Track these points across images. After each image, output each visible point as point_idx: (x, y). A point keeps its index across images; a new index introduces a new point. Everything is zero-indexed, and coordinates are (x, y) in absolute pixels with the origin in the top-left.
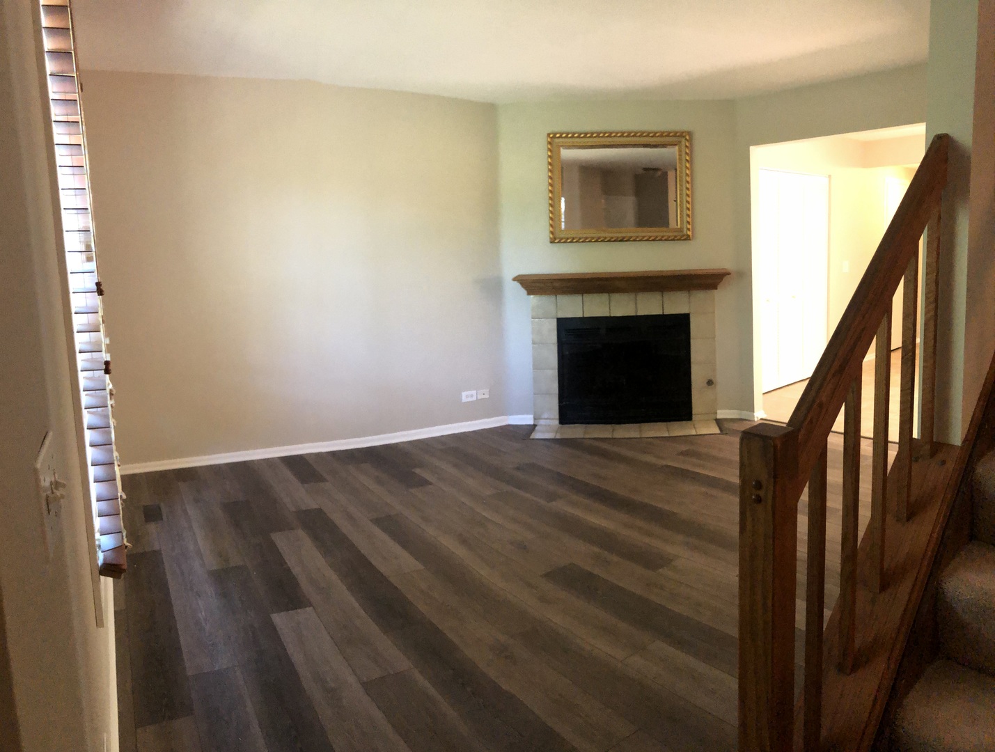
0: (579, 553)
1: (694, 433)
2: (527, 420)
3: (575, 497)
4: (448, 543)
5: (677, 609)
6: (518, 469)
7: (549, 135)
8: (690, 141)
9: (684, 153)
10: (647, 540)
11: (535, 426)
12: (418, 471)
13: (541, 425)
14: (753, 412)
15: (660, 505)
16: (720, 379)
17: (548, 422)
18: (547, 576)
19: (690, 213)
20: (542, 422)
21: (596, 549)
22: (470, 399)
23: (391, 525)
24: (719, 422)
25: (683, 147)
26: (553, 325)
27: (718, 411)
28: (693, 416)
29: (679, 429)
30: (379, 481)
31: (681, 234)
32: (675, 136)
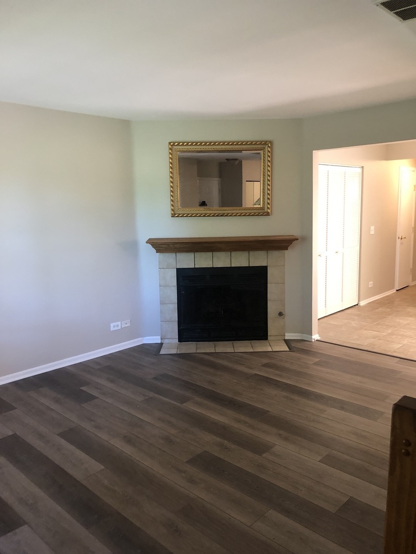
0: (208, 442)
1: (270, 349)
2: (156, 340)
3: (199, 399)
4: (118, 444)
5: (281, 484)
6: (155, 378)
7: (170, 143)
8: (271, 147)
9: (267, 156)
10: (250, 431)
11: (162, 344)
12: (83, 388)
13: (166, 343)
14: (312, 335)
15: (256, 405)
16: (287, 311)
17: (171, 341)
18: (190, 462)
19: (270, 197)
20: (166, 341)
21: (219, 439)
22: (116, 328)
23: (73, 436)
24: (287, 342)
25: (267, 151)
26: (174, 273)
27: (286, 334)
28: (269, 337)
29: (260, 347)
30: (57, 401)
31: (263, 211)
32: (261, 144)
